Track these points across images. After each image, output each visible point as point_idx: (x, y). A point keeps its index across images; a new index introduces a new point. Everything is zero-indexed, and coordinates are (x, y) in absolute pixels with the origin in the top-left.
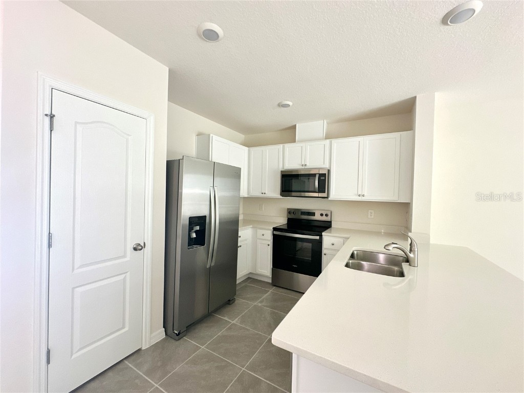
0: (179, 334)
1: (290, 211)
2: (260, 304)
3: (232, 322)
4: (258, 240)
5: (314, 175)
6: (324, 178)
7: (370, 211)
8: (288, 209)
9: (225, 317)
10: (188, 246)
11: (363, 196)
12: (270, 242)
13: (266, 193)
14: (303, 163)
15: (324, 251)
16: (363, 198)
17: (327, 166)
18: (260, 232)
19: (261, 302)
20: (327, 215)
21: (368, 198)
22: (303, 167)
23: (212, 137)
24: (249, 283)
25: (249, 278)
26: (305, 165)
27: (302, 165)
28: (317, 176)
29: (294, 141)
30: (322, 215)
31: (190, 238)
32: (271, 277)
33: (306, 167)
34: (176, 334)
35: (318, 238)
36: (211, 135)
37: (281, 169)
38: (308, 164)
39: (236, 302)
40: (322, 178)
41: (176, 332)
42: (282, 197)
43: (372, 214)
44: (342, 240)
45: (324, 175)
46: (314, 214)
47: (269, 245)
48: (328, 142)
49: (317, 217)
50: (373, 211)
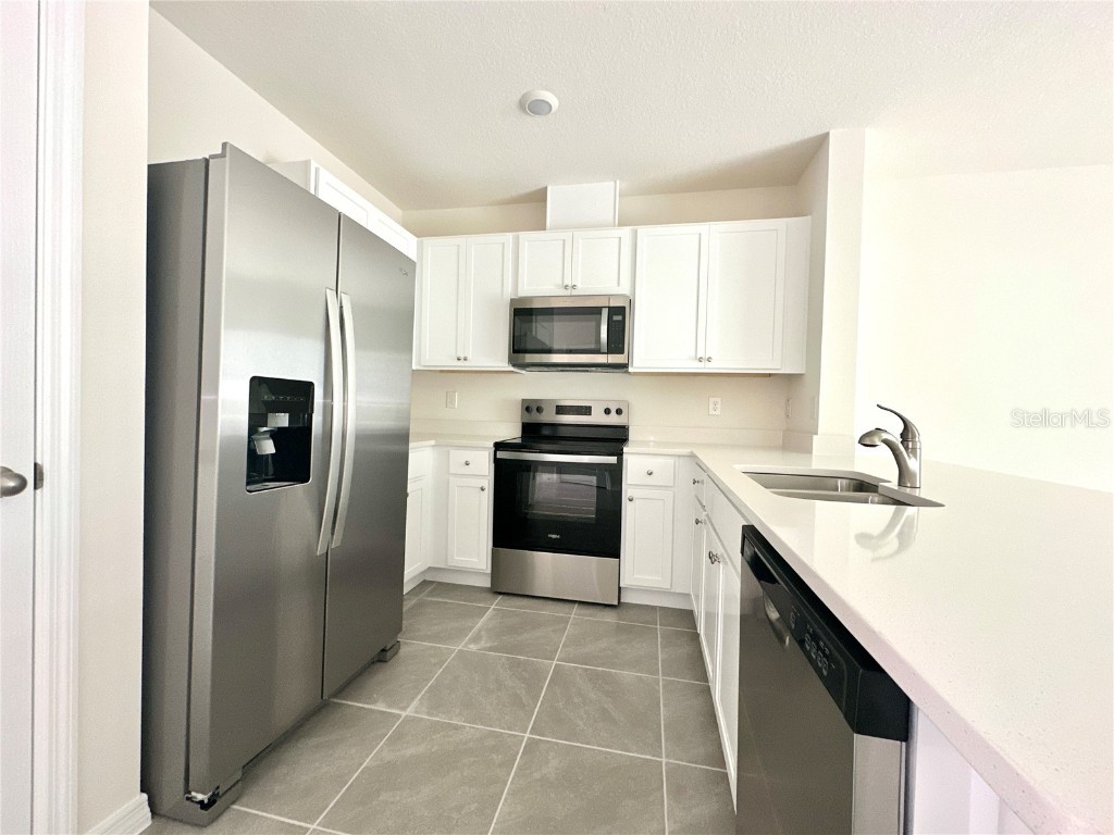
0: (212, 801)
1: (529, 407)
2: (473, 647)
3: (404, 714)
4: (451, 478)
5: (597, 311)
6: (619, 318)
7: (712, 400)
8: (523, 400)
9: (375, 702)
10: (248, 484)
11: (709, 360)
12: (488, 482)
13: (469, 357)
14: (568, 282)
15: (627, 491)
16: (708, 365)
17: (625, 289)
18: (459, 456)
19: (476, 639)
20: (619, 412)
21: (716, 366)
22: (568, 293)
23: (317, 170)
24: (428, 596)
25: (425, 583)
26: (574, 287)
27: (566, 287)
28: (605, 313)
29: (542, 226)
30: (607, 411)
31: (253, 456)
32: (489, 571)
33: (575, 293)
34: (201, 802)
35: (613, 460)
36: (314, 165)
37: (509, 294)
38: (579, 285)
39: (403, 651)
40: (616, 318)
41: (200, 797)
42: (512, 369)
43: (719, 406)
44: (671, 461)
45: (621, 311)
46: (587, 411)
47: (482, 489)
48: (626, 232)
49: (597, 418)
50: (719, 400)
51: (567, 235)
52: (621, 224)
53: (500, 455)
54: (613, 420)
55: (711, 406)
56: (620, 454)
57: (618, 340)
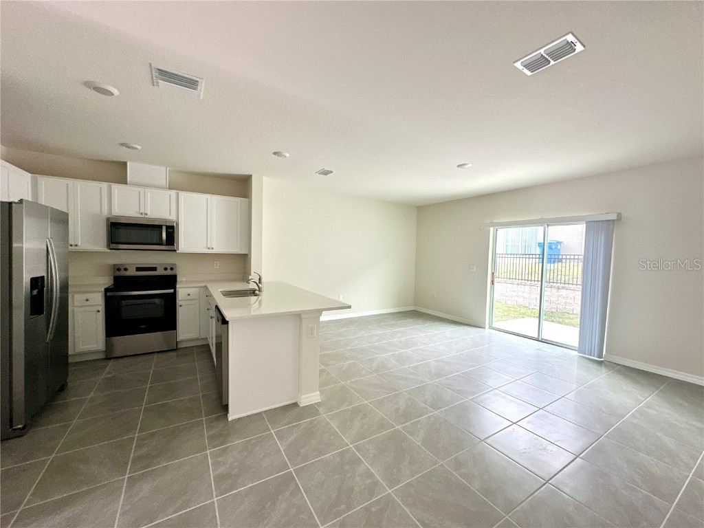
0: (24, 427)
3: (89, 397)
4: (76, 309)
5: (160, 227)
6: (172, 230)
7: (216, 262)
8: (115, 265)
11: (212, 248)
12: (102, 308)
13: (78, 244)
14: (142, 211)
15: (179, 303)
16: (213, 250)
17: (173, 217)
18: (81, 297)
20: (172, 269)
21: (216, 250)
22: (143, 216)
26: (146, 214)
27: (142, 214)
28: (164, 228)
29: (125, 182)
30: (166, 269)
32: (105, 349)
33: (146, 217)
34: (19, 429)
35: (171, 291)
38: (149, 214)
40: (169, 230)
41: (20, 426)
42: (109, 251)
43: (218, 265)
44: (197, 289)
45: (172, 227)
46: (154, 269)
47: (98, 311)
48: (173, 193)
49: (160, 272)
50: (218, 262)
51: (141, 190)
52: (170, 188)
53: (108, 294)
54: (169, 272)
55: (215, 265)
56: (175, 288)
57: (171, 239)
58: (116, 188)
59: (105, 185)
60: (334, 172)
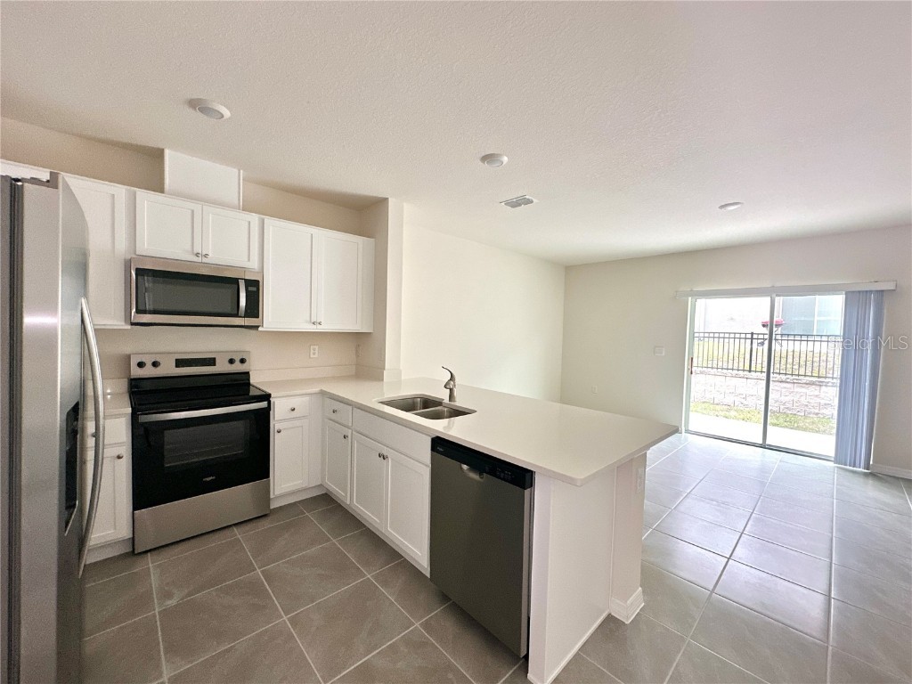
2: (172, 602)
5: (234, 281)
6: (254, 289)
7: (312, 347)
11: (319, 323)
12: (126, 449)
14: (198, 249)
15: (275, 426)
16: (319, 326)
17: (254, 264)
19: (166, 595)
20: (243, 361)
21: (325, 327)
22: (199, 260)
26: (206, 256)
27: (197, 255)
28: (242, 284)
29: (159, 188)
30: (231, 361)
32: (131, 536)
33: (205, 260)
35: (265, 404)
37: (120, 251)
38: (210, 255)
40: (251, 289)
43: (316, 352)
44: (306, 399)
45: (256, 283)
46: (212, 362)
47: (119, 457)
48: (254, 218)
49: (222, 367)
50: (317, 347)
51: (197, 207)
52: (246, 209)
53: (141, 419)
54: (237, 367)
55: (312, 351)
57: (254, 309)
58: (145, 198)
59: (121, 191)
60: (535, 200)
